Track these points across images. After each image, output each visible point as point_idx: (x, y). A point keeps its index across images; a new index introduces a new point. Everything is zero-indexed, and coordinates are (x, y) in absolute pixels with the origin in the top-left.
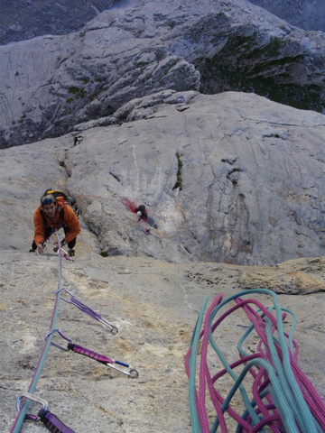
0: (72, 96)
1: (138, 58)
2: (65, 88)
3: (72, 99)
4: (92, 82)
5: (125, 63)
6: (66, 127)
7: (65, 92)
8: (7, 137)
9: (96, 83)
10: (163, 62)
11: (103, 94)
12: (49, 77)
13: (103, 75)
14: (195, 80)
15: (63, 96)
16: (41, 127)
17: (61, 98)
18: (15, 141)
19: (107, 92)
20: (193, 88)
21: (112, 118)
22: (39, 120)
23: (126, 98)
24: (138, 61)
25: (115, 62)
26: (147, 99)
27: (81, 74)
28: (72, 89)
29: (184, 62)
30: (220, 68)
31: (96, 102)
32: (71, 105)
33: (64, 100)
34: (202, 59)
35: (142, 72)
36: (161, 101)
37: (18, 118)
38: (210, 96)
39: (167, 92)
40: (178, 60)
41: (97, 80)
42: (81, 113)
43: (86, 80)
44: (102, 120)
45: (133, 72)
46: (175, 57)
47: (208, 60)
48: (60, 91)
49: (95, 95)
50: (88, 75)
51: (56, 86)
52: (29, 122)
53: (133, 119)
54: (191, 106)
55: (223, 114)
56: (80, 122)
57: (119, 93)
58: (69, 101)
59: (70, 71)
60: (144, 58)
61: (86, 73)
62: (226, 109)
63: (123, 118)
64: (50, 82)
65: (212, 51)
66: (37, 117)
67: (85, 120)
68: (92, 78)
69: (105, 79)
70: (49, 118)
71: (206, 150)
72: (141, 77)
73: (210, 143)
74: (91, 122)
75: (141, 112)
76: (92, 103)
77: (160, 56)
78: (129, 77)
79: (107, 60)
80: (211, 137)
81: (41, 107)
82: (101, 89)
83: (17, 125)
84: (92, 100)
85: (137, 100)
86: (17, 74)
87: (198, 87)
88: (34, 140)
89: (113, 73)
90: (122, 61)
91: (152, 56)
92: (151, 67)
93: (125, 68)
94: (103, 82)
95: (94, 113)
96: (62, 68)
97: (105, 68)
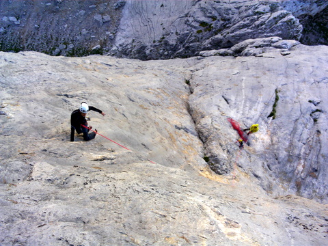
0: (202, 28)
1: (256, 8)
2: (198, 22)
3: (201, 31)
4: (219, 20)
5: (246, 10)
6: (193, 52)
7: (197, 25)
8: (148, 52)
9: (222, 22)
10: (275, 14)
11: (226, 31)
12: (186, 12)
13: (228, 17)
14: (298, 32)
15: (195, 27)
16: (175, 49)
17: (193, 29)
18: (153, 56)
19: (229, 30)
20: (295, 38)
21: (230, 51)
22: (174, 43)
23: (243, 37)
24: (256, 11)
25: (238, 8)
26: (259, 41)
27: (211, 13)
28: (203, 24)
29: (292, 17)
30: (319, 24)
31: (219, 36)
32: (200, 36)
33: (195, 31)
34: (305, 15)
35: (258, 19)
36: (270, 44)
37: (158, 39)
38: (308, 47)
39: (275, 38)
40: (287, 14)
41: (222, 20)
42: (206, 43)
43: (214, 18)
44: (222, 51)
45: (251, 18)
46: (285, 12)
47: (310, 17)
48: (193, 24)
49: (220, 31)
50: (217, 15)
51: (191, 19)
52: (166, 43)
53: (246, 55)
54: (292, 52)
55: (316, 64)
56: (204, 49)
57: (238, 32)
58: (198, 32)
59: (203, 10)
60: (261, 9)
61: (215, 13)
62: (319, 60)
63: (238, 53)
64: (186, 16)
65: (316, 10)
66: (172, 40)
67: (209, 49)
68: (219, 18)
69: (229, 20)
70: (181, 43)
71: (298, 91)
72: (257, 23)
73: (303, 86)
74: (213, 51)
75: (253, 51)
76: (216, 36)
77: (273, 8)
78: (248, 22)
79: (232, 6)
80: (304, 81)
81: (177, 33)
82: (224, 27)
83: (157, 44)
84: (216, 34)
85: (251, 40)
86: (162, 6)
87: (299, 38)
88: (167, 57)
89: (236, 17)
90: (243, 8)
91: (267, 8)
92: (265, 16)
93: (245, 14)
94: (227, 22)
95: (217, 45)
96: (197, 6)
97: (230, 12)
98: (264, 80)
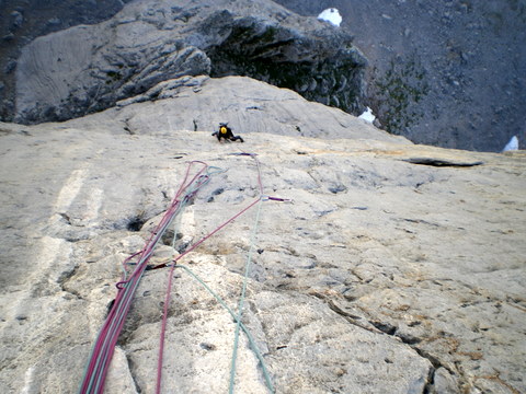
0: (110, 78)
1: (162, 49)
2: (104, 72)
3: (110, 81)
4: (126, 67)
5: (152, 53)
6: (108, 103)
7: (104, 75)
8: (58, 113)
10: (182, 52)
11: (136, 77)
12: (88, 63)
13: (134, 62)
14: (206, 66)
15: (103, 78)
16: (87, 104)
17: (101, 80)
18: (67, 116)
19: (139, 76)
20: (204, 72)
21: (146, 96)
22: (84, 98)
23: (156, 81)
24: (162, 51)
25: (143, 51)
26: (171, 82)
27: (116, 61)
28: (110, 73)
29: (198, 52)
30: (227, 52)
31: (130, 83)
32: (110, 86)
33: (104, 82)
34: (212, 46)
35: (166, 60)
36: (182, 84)
37: (65, 97)
38: (217, 79)
39: (186, 78)
40: (191, 52)
41: (129, 66)
42: (119, 92)
43: (121, 66)
44: (139, 97)
45: (159, 60)
46: (190, 48)
47: (217, 47)
48: (100, 75)
49: (129, 77)
50: (122, 61)
51: (96, 71)
52: (76, 100)
53: (163, 98)
54: (203, 88)
55: (223, 95)
56: (120, 99)
57: (149, 77)
58: (108, 82)
59: (107, 58)
60: (167, 49)
61: (120, 60)
62: (226, 91)
63: (155, 97)
64: (90, 67)
65: (220, 40)
66: (82, 96)
67: (123, 98)
68: (126, 64)
69: (136, 65)
70: (92, 96)
71: (211, 118)
72: (166, 64)
73: (213, 114)
74: (130, 100)
75: (168, 93)
76: (128, 84)
77: (179, 47)
78: (156, 64)
79: (137, 50)
80: (214, 111)
81: (85, 88)
82: (134, 73)
83: (66, 102)
84: (127, 81)
85: (163, 83)
86: (59, 60)
87: (209, 71)
88: (82, 114)
89: (143, 61)
90: (149, 51)
91: (173, 47)
92: (172, 56)
93: (152, 57)
94: (135, 68)
95: (131, 92)
96: (99, 55)
97: (136, 56)
98: (184, 116)
